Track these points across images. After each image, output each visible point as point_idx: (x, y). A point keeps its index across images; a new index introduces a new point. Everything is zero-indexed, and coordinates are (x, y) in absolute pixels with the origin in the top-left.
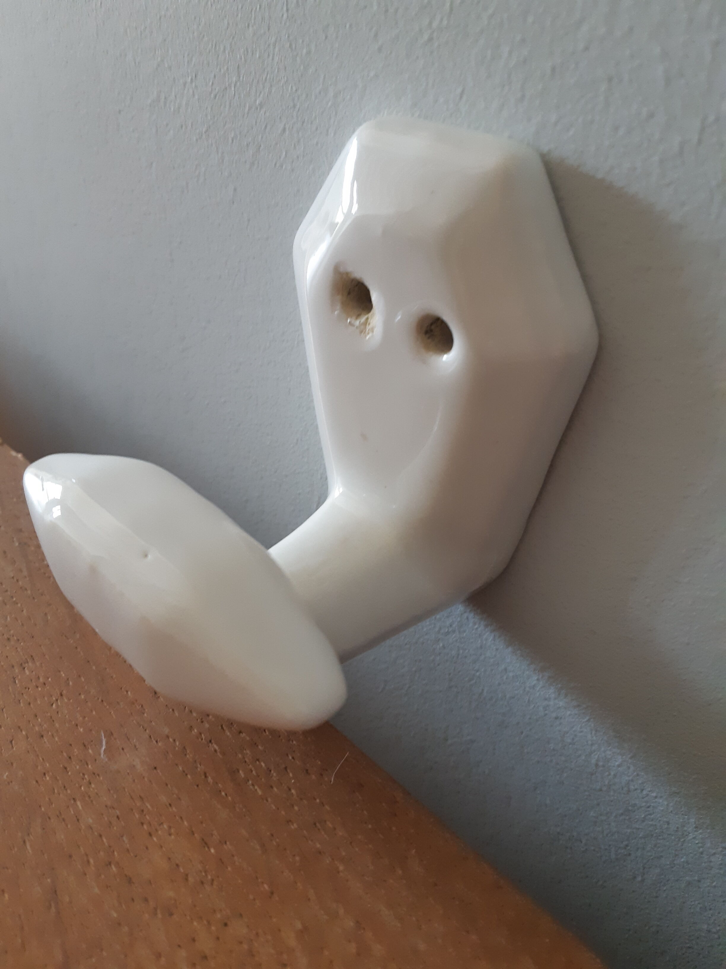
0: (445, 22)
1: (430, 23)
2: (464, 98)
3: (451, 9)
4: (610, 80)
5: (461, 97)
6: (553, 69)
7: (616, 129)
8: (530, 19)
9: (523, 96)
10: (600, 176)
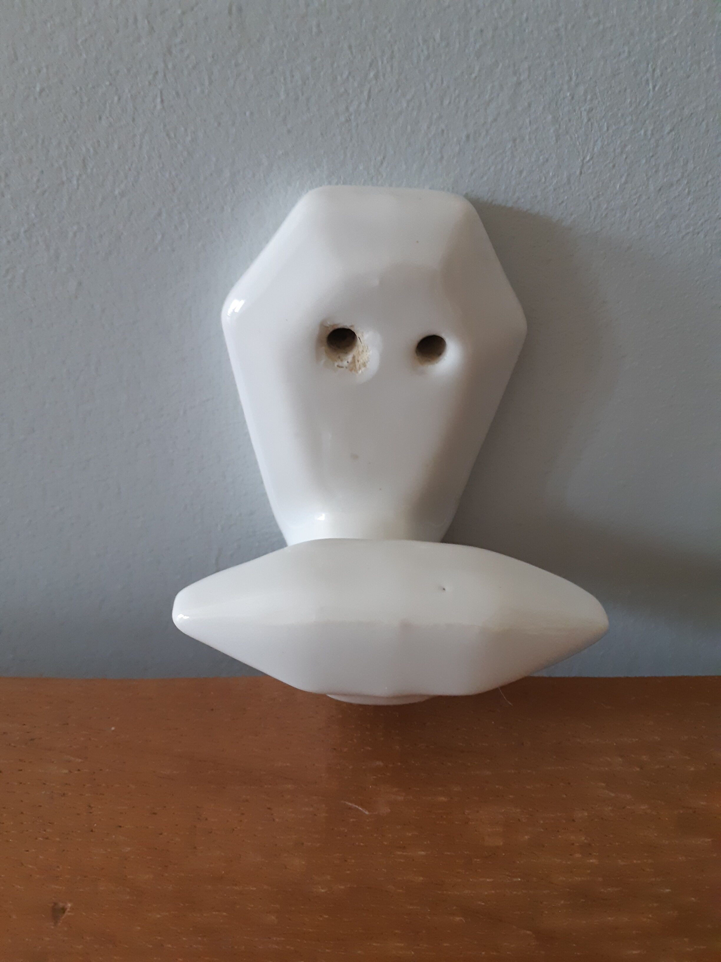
0: (363, 106)
1: (347, 109)
2: (385, 164)
3: (369, 97)
4: (514, 140)
5: (382, 163)
6: (468, 137)
7: (521, 172)
8: (446, 102)
9: (442, 157)
10: (510, 205)
